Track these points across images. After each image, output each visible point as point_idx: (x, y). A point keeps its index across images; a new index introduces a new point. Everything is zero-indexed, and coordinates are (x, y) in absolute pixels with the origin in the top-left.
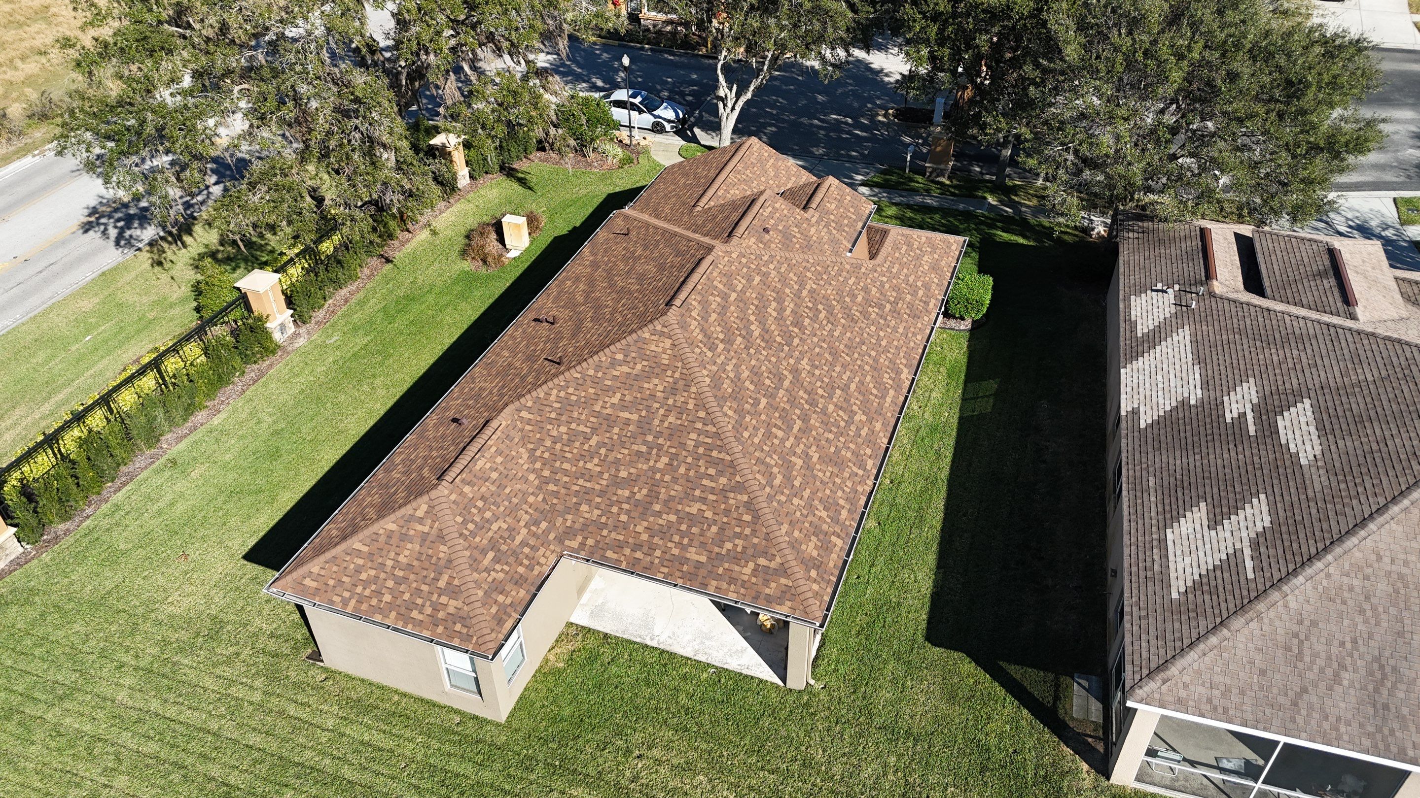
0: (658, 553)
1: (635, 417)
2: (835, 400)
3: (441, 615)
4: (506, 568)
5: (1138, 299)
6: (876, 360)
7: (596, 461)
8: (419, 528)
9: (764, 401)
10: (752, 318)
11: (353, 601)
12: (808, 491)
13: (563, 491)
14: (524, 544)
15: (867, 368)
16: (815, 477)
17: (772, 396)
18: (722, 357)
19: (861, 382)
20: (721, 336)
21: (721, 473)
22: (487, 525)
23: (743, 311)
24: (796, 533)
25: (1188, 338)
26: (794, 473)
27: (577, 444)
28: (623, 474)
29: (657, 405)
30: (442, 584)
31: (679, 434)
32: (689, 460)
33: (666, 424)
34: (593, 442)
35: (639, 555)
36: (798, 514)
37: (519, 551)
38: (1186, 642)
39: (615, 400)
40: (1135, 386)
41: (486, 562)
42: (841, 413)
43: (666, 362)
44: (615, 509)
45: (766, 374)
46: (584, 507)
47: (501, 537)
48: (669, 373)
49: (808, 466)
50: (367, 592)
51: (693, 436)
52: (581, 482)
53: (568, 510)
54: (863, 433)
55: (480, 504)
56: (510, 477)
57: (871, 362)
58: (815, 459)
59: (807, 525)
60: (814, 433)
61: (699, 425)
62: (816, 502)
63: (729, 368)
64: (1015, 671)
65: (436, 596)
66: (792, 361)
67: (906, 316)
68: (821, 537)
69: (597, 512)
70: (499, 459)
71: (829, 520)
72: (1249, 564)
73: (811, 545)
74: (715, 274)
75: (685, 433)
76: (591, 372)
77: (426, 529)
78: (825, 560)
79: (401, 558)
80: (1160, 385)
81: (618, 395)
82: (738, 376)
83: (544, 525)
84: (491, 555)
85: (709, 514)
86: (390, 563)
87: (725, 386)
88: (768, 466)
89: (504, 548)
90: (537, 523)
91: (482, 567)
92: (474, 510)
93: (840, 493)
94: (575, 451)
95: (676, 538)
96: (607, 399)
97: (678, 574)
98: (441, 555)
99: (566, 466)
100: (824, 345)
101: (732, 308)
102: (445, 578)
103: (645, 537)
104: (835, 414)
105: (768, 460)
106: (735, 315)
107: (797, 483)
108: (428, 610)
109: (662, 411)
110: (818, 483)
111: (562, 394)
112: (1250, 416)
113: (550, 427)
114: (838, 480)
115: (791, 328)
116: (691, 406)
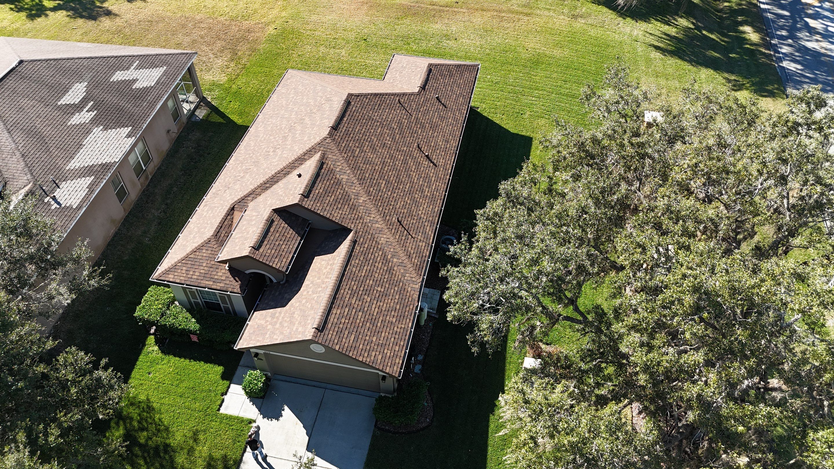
5: (73, 204)
25: (73, 162)
40: (118, 149)
72: (135, 65)
80: (108, 143)
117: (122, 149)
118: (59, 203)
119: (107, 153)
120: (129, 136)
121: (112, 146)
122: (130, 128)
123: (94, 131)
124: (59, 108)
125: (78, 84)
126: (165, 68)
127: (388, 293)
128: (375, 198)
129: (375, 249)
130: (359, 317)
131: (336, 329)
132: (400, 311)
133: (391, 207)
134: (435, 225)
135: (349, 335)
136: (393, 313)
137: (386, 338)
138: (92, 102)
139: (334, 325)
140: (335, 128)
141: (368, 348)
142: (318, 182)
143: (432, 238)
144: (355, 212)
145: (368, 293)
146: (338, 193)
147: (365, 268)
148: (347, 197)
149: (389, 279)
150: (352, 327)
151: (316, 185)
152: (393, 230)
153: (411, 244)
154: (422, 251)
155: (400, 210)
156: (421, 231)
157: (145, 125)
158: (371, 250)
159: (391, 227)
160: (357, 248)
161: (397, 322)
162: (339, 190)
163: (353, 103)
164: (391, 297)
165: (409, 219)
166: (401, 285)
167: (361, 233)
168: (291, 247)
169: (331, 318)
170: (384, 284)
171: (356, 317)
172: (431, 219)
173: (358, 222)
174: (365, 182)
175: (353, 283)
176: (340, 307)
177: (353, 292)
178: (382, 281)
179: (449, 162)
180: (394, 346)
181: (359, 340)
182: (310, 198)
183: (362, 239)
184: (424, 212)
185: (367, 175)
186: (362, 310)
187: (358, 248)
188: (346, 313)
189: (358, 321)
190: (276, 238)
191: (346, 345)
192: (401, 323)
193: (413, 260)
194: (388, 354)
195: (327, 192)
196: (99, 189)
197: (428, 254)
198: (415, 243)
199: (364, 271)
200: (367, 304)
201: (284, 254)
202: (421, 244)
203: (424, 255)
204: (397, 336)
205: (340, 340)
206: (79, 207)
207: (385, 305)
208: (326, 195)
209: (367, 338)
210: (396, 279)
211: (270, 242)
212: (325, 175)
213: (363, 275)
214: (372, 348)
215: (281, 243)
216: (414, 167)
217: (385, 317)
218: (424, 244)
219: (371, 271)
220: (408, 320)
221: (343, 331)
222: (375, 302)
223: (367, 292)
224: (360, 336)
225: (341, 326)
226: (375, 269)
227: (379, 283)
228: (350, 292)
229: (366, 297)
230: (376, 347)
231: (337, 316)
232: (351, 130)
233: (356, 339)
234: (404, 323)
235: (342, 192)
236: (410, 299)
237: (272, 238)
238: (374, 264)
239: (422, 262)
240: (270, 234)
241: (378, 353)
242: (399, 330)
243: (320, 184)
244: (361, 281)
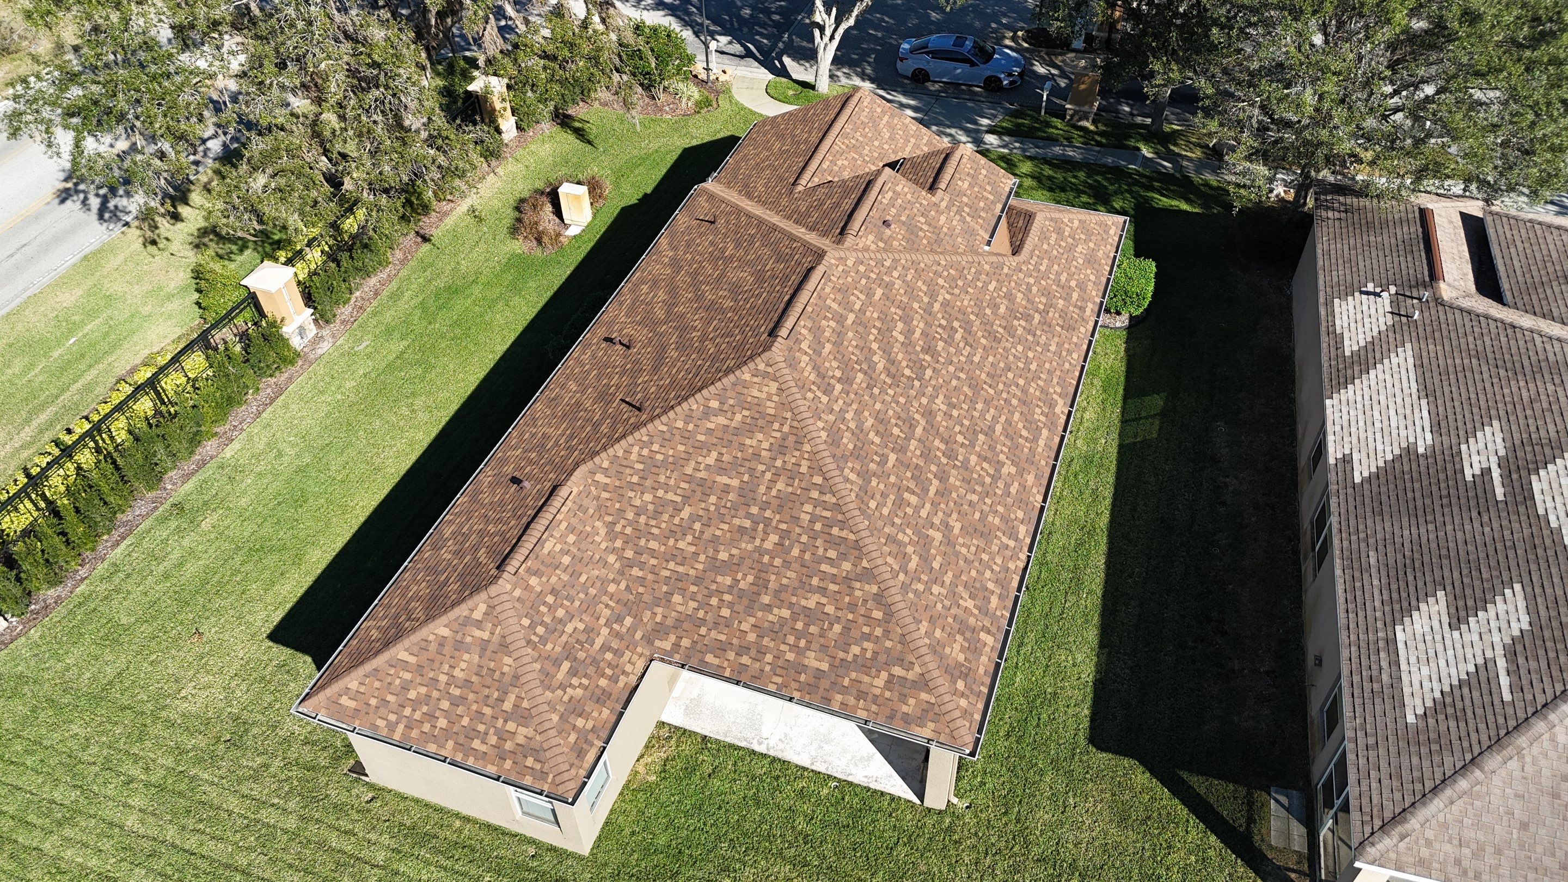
0: (769, 658)
1: (735, 483)
2: (977, 449)
3: (508, 746)
4: (585, 681)
5: (1344, 303)
6: (1025, 391)
7: (689, 538)
8: (478, 633)
9: (892, 457)
10: (875, 346)
11: (401, 727)
12: (950, 574)
13: (650, 577)
14: (605, 648)
15: (1015, 402)
16: (957, 554)
17: (902, 450)
18: (841, 402)
19: (1008, 422)
20: (838, 374)
21: (843, 556)
22: (559, 627)
23: (863, 337)
24: (938, 633)
25: (1411, 361)
26: (933, 551)
27: (666, 517)
28: (723, 556)
29: (761, 468)
30: (508, 706)
31: (790, 504)
32: (804, 539)
33: (774, 493)
34: (685, 514)
35: (745, 660)
36: (939, 606)
37: (599, 657)
38: (1429, 785)
39: (710, 460)
40: (1345, 424)
41: (560, 676)
42: (985, 465)
43: (772, 412)
44: (714, 601)
45: (893, 421)
46: (677, 598)
47: (578, 641)
48: (776, 426)
49: (949, 542)
50: (417, 715)
51: (808, 508)
52: (672, 565)
53: (657, 602)
54: (1013, 490)
55: (550, 599)
56: (586, 560)
57: (1019, 393)
58: (956, 531)
59: (950, 620)
60: (954, 495)
61: (815, 494)
62: (961, 588)
63: (849, 416)
64: (1198, 783)
65: (501, 721)
66: (924, 401)
67: (1058, 328)
68: (968, 634)
69: (693, 604)
70: (571, 538)
71: (976, 612)
72: (1504, 681)
73: (957, 646)
74: (828, 290)
75: (798, 504)
76: (680, 424)
77: (486, 635)
78: (973, 666)
79: (457, 672)
80: (1378, 425)
81: (714, 454)
82: (860, 427)
83: (628, 621)
84: (566, 666)
85: (830, 609)
86: (443, 678)
87: (845, 440)
88: (900, 544)
89: (581, 655)
90: (620, 620)
91: (555, 683)
92: (543, 609)
93: (988, 574)
94: (663, 525)
95: (791, 639)
96: (700, 459)
97: (794, 685)
98: (506, 669)
99: (653, 545)
100: (963, 376)
101: (850, 334)
102: (512, 698)
103: (752, 637)
104: (978, 468)
105: (900, 536)
106: (854, 343)
107: (936, 565)
108: (493, 740)
109: (768, 476)
110: (961, 562)
111: (645, 452)
112: (1496, 473)
113: (631, 494)
114: (985, 557)
115: (921, 356)
116: (804, 469)
117: (1338, 428)
118: (1368, 293)
119: (1359, 406)
120: (1347, 460)
121: (1361, 423)
122: (1358, 479)
123: (1429, 436)
138: (1500, 497)
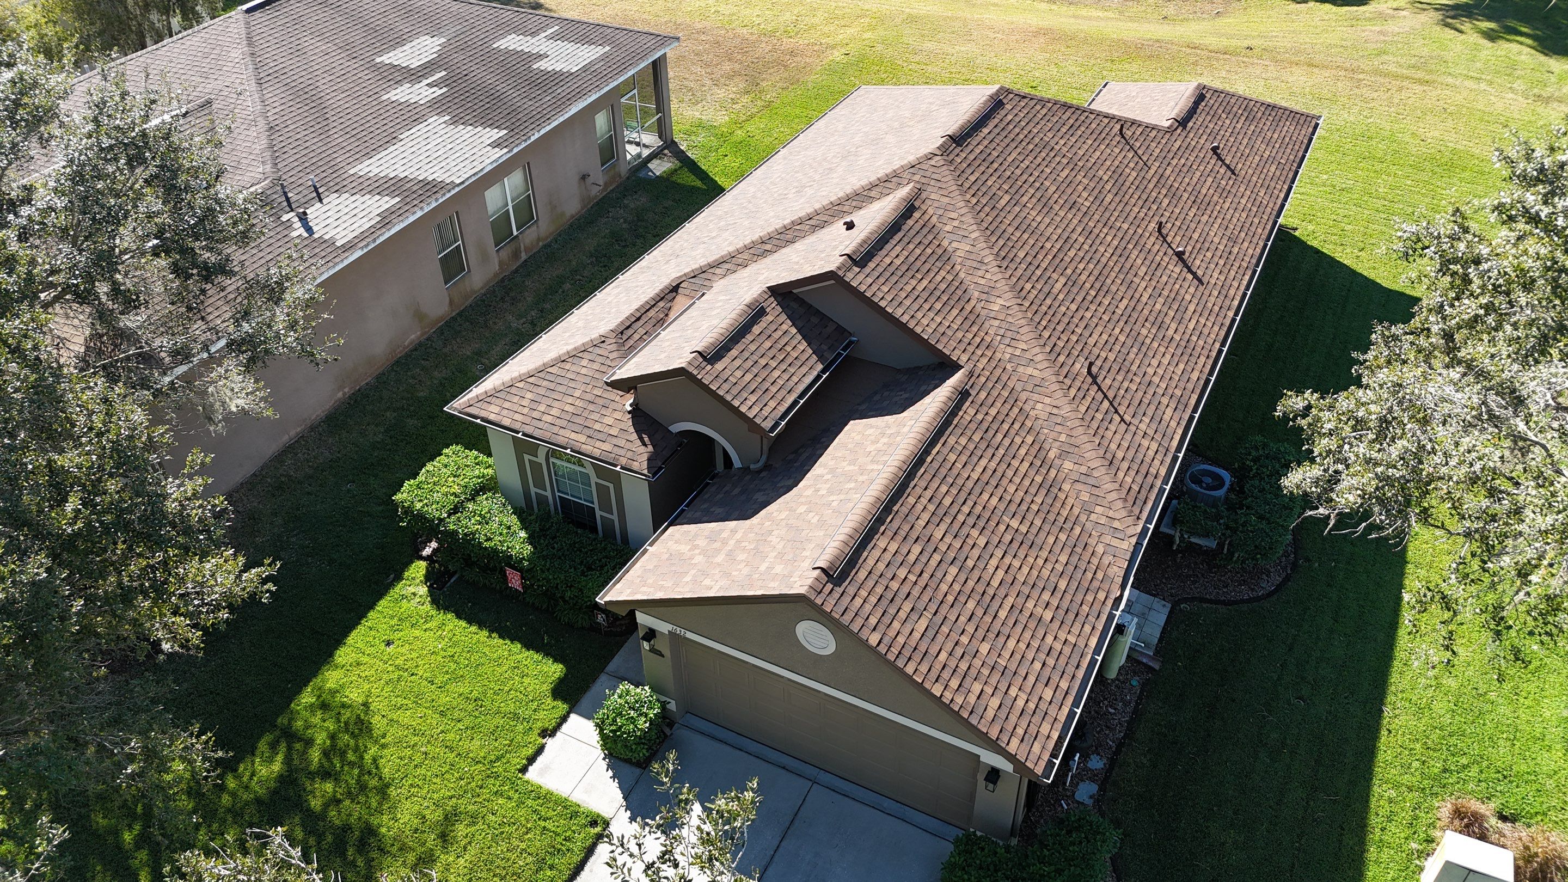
117: (475, 164)
118: (309, 230)
119: (443, 164)
120: (496, 144)
121: (458, 155)
122: (505, 132)
123: (430, 120)
124: (377, 68)
125: (427, 37)
126: (608, 48)
127: (1039, 541)
128: (1034, 307)
129: (1017, 426)
130: (949, 578)
131: (879, 590)
132: (1068, 597)
133: (1074, 338)
134: (1189, 411)
135: (914, 616)
136: (1046, 596)
137: (1018, 656)
138: (444, 73)
139: (874, 577)
140: (959, 139)
141: (964, 666)
142: (893, 242)
143: (1177, 438)
144: (975, 329)
145: (981, 523)
146: (939, 278)
147: (983, 462)
148: (959, 292)
149: (1045, 508)
150: (926, 598)
151: (888, 247)
152: (1073, 392)
153: (1118, 437)
154: (1148, 460)
155: (1096, 351)
156: (1150, 413)
157: (537, 136)
158: (1006, 426)
159: (1067, 381)
160: (968, 410)
161: (1056, 624)
162: (943, 273)
163: (1009, 107)
164: (1044, 554)
165: (1120, 378)
166: (1077, 530)
167: (983, 379)
168: (795, 379)
169: (870, 557)
170: (1030, 517)
171: (939, 574)
172: (1178, 393)
173: (979, 352)
174: (1013, 266)
175: (944, 489)
176: (899, 538)
177: (941, 512)
178: (1024, 507)
179: (1235, 284)
180: (1040, 686)
181: (940, 638)
182: (867, 270)
183: (983, 395)
184: (1160, 372)
185: (1021, 254)
186: (958, 563)
187: (972, 412)
188: (912, 557)
189: (944, 587)
190: (762, 351)
191: (901, 640)
192: (1066, 628)
193: (1121, 474)
194: (1020, 703)
195: (909, 269)
196: (402, 225)
197: (1163, 472)
198: (1128, 437)
199: (979, 469)
200: (976, 553)
201: (774, 389)
202: (1145, 443)
203: (1153, 471)
204: (1051, 662)
205: (886, 620)
206: (349, 247)
207: (1025, 570)
208: (910, 274)
209: (965, 640)
210: (1065, 513)
211: (746, 354)
212: (913, 232)
213: (975, 476)
214: (973, 672)
215: (773, 364)
216: (1144, 269)
217: (1021, 600)
218: (1154, 446)
219: (999, 474)
220: (1088, 628)
221: (898, 601)
222: (999, 553)
223: (982, 521)
224: (945, 629)
225: (895, 585)
226: (1010, 473)
227: (1021, 510)
228: (931, 508)
229: (975, 533)
230: (986, 672)
231: (888, 556)
232: (995, 154)
233: (931, 633)
234: (1075, 630)
235: (950, 278)
236: (1100, 575)
237: (753, 347)
238: (1007, 459)
239: (1147, 486)
240: (749, 337)
241: (989, 690)
242: (1058, 646)
243: (898, 248)
244: (966, 490)
